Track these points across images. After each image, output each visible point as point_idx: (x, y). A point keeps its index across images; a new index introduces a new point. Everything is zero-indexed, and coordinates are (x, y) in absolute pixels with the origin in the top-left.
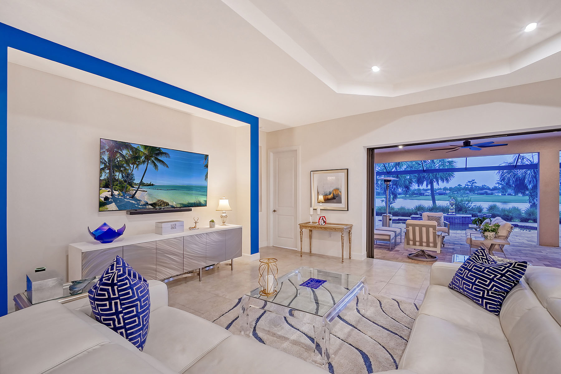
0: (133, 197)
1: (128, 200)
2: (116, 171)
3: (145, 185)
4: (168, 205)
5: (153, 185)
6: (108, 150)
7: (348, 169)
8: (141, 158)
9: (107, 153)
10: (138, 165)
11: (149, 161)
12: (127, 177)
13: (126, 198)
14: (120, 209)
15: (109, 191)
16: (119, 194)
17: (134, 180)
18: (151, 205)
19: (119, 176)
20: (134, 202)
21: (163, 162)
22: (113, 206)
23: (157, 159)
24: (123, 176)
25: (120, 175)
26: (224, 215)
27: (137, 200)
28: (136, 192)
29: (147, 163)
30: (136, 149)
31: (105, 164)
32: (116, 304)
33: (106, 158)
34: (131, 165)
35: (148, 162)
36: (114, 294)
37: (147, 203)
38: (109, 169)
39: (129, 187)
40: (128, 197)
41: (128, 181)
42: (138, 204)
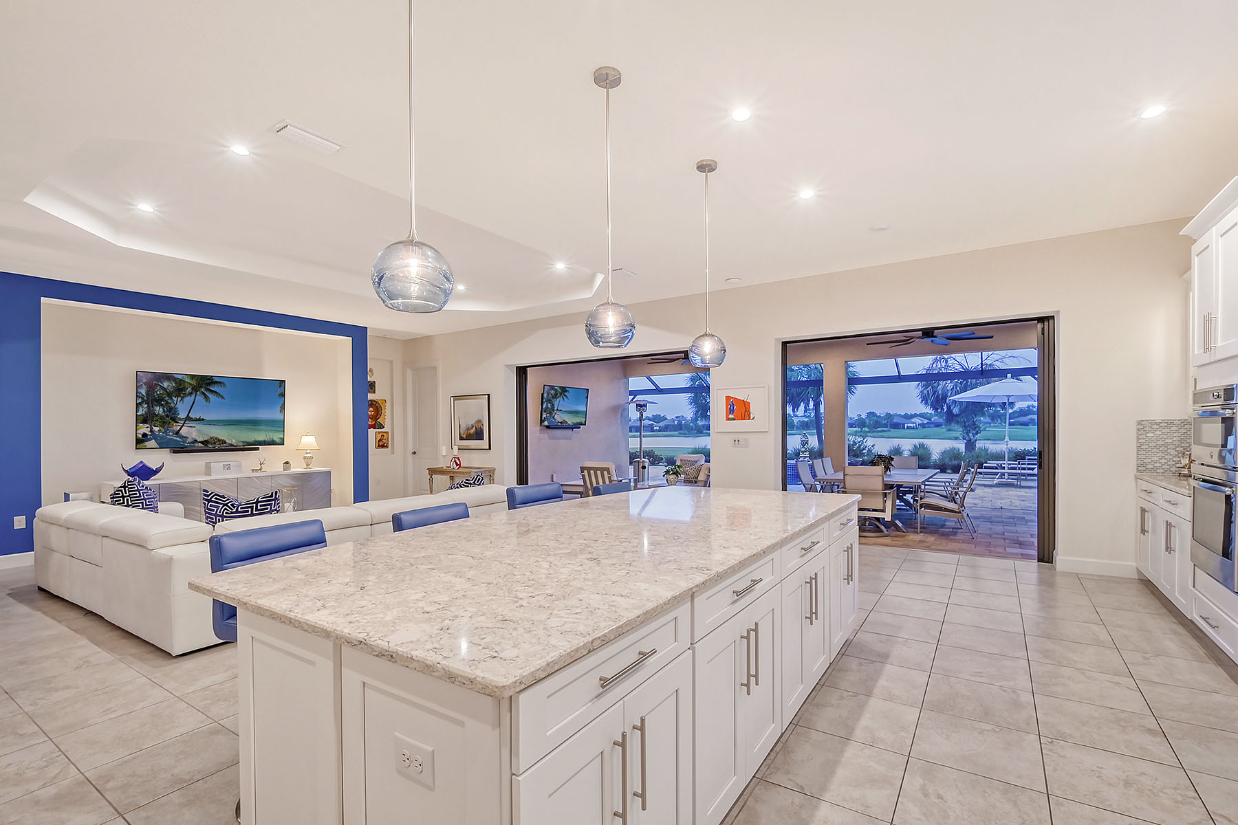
0: (177, 433)
1: (170, 436)
2: (156, 405)
3: (193, 420)
4: (225, 442)
5: (203, 419)
6: (145, 384)
7: (489, 395)
8: (187, 389)
9: (144, 387)
10: (182, 398)
11: (198, 393)
12: (170, 411)
13: (169, 435)
14: (162, 446)
15: (147, 427)
16: (160, 431)
17: (178, 414)
18: (201, 442)
19: (159, 410)
20: (178, 439)
21: (216, 392)
22: (152, 443)
23: (208, 390)
24: (164, 411)
25: (161, 409)
26: (308, 455)
27: (182, 437)
28: (181, 429)
29: (194, 395)
30: (181, 380)
31: (142, 398)
32: (127, 500)
33: (143, 392)
34: (174, 398)
35: (196, 393)
36: (126, 493)
37: (196, 441)
38: (148, 403)
39: (172, 422)
40: (171, 434)
41: (172, 416)
42: (184, 442)
